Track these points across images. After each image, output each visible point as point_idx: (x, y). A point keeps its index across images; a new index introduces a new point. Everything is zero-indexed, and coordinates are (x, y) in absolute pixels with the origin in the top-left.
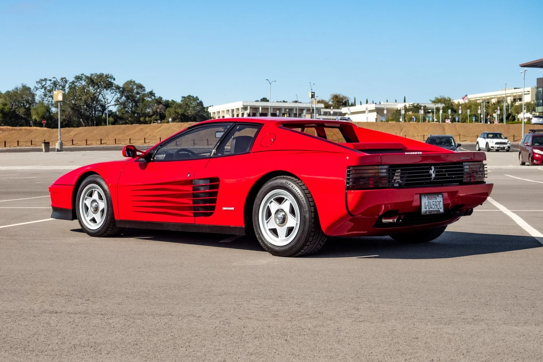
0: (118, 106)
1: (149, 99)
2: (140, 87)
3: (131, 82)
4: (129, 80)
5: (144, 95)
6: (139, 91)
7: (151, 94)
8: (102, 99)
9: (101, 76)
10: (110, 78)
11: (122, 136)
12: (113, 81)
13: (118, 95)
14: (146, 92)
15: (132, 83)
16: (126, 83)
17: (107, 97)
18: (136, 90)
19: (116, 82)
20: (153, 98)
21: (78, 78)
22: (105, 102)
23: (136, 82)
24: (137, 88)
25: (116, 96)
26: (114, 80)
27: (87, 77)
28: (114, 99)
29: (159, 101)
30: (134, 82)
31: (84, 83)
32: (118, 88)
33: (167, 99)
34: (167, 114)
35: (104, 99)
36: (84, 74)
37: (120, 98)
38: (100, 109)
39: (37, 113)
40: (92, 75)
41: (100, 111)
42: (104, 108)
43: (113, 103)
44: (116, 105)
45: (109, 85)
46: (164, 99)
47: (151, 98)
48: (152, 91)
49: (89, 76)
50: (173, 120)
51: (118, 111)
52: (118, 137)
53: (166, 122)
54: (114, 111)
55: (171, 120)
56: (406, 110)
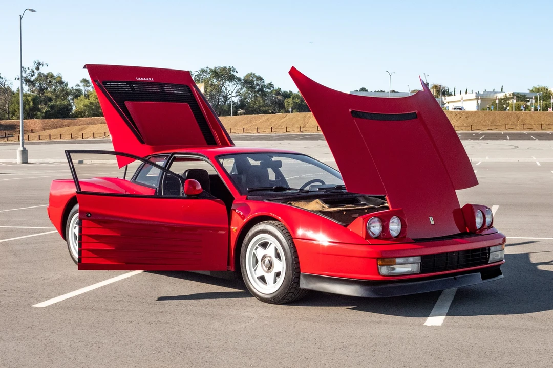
0: (239, 97)
1: (269, 91)
2: (260, 78)
3: (251, 74)
4: (250, 72)
5: (264, 86)
6: (259, 82)
7: (271, 85)
8: (225, 90)
9: (224, 69)
10: (233, 70)
11: (250, 125)
12: (235, 74)
13: (239, 87)
14: (265, 84)
15: (252, 76)
16: (247, 75)
17: (228, 88)
18: (256, 81)
19: (237, 75)
20: (272, 89)
21: (203, 71)
22: (227, 93)
23: (256, 74)
24: (257, 80)
25: (238, 88)
26: (237, 72)
27: (211, 70)
28: (235, 91)
29: (278, 92)
30: (254, 74)
31: (209, 76)
32: (239, 79)
33: (285, 90)
34: (286, 104)
35: (226, 90)
36: (209, 67)
37: (242, 89)
38: (222, 99)
40: (216, 68)
41: (222, 101)
42: (226, 98)
43: (234, 94)
44: (236, 96)
45: (231, 78)
46: (282, 90)
47: (270, 89)
48: (271, 83)
49: (213, 68)
50: (292, 110)
51: (240, 101)
52: (245, 127)
53: (288, 112)
54: (236, 101)
55: (290, 110)
56: (506, 99)
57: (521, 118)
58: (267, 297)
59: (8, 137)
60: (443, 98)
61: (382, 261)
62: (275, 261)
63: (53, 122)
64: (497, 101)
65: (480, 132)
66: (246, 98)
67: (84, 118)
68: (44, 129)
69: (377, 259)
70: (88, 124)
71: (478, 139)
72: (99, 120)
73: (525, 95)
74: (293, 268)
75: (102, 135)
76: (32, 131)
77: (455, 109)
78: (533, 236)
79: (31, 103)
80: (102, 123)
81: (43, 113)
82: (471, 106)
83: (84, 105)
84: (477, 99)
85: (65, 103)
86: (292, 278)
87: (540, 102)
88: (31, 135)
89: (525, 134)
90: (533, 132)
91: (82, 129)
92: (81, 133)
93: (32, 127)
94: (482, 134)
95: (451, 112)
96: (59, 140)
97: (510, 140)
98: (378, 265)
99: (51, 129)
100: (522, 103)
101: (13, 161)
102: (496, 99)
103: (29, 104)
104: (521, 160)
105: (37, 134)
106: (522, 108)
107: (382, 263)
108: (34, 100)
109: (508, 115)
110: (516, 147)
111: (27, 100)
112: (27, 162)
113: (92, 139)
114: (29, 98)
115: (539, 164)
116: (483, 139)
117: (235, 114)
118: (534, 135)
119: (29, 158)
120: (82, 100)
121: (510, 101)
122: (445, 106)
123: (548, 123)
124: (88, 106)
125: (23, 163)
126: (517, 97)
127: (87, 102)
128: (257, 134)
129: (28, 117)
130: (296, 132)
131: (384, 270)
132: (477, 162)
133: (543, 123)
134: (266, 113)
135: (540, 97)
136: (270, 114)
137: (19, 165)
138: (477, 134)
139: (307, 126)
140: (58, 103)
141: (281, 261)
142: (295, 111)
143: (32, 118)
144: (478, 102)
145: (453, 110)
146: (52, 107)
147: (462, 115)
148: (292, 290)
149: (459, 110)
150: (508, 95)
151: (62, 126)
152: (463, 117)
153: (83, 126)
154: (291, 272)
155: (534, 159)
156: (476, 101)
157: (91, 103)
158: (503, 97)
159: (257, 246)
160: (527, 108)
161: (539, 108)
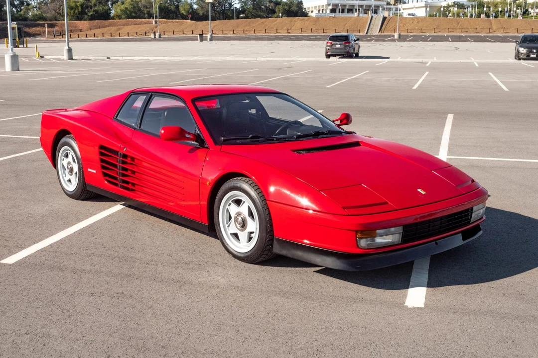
0: (240, 4)
11: (249, 27)
22: (232, 1)
34: (277, 10)
39: (184, 9)
41: (227, 7)
42: (230, 5)
44: (238, 3)
50: (282, 15)
51: (241, 7)
52: (245, 29)
53: (278, 17)
54: (238, 8)
55: (280, 15)
56: (449, 6)
57: (460, 23)
58: (240, 255)
59: (63, 35)
60: (400, 5)
61: (361, 233)
62: (249, 220)
63: (97, 23)
64: (442, 9)
65: (428, 34)
66: (246, 5)
67: (121, 20)
68: (90, 29)
69: (356, 231)
70: (124, 25)
71: (426, 41)
72: (132, 22)
73: (463, 4)
74: (267, 230)
75: (134, 34)
76: (81, 31)
77: (409, 15)
78: (491, 157)
79: (80, 8)
80: (134, 24)
81: (89, 16)
82: (421, 13)
83: (120, 10)
84: (426, 7)
85: (106, 8)
86: (266, 240)
87: (475, 10)
88: (80, 33)
89: (463, 36)
90: (470, 34)
91: (119, 29)
92: (118, 32)
93: (81, 27)
94: (429, 36)
95: (406, 18)
96: (101, 38)
97: (452, 41)
98: (357, 237)
99: (96, 29)
100: (461, 10)
101: (61, 57)
102: (441, 7)
103: (78, 9)
104: (462, 61)
105: (84, 33)
106: (461, 15)
107: (361, 235)
108: (82, 6)
109: (450, 20)
110: (457, 49)
111: (77, 5)
112: (72, 59)
113: (126, 37)
114: (78, 4)
115: (477, 65)
116: (431, 41)
117: (238, 18)
118: (471, 37)
119: (73, 54)
120: (119, 6)
121: (451, 9)
122: (401, 12)
123: (481, 27)
124: (124, 11)
125: (69, 59)
126: (458, 5)
127: (123, 7)
128: (255, 35)
129: (78, 19)
130: (285, 34)
131: (363, 243)
132: (427, 63)
133: (477, 27)
134: (261, 17)
135: (475, 5)
136: (264, 18)
137: (65, 62)
138: (425, 36)
139: (293, 29)
140: (101, 8)
141: (254, 221)
142: (284, 15)
143: (81, 19)
144: (426, 9)
145: (408, 16)
146: (96, 11)
147: (414, 20)
148: (266, 252)
149: (412, 16)
150: (450, 4)
151: (104, 26)
152: (415, 22)
153: (119, 27)
154: (264, 234)
155: (472, 60)
156: (425, 9)
157: (126, 8)
158: (446, 5)
159: (230, 202)
160: (465, 15)
161: (474, 15)
